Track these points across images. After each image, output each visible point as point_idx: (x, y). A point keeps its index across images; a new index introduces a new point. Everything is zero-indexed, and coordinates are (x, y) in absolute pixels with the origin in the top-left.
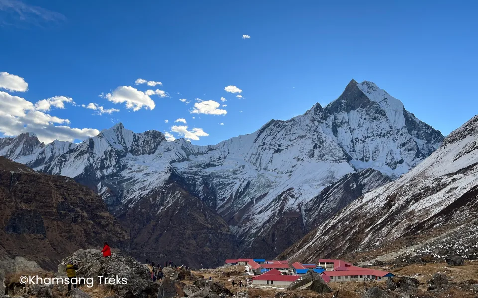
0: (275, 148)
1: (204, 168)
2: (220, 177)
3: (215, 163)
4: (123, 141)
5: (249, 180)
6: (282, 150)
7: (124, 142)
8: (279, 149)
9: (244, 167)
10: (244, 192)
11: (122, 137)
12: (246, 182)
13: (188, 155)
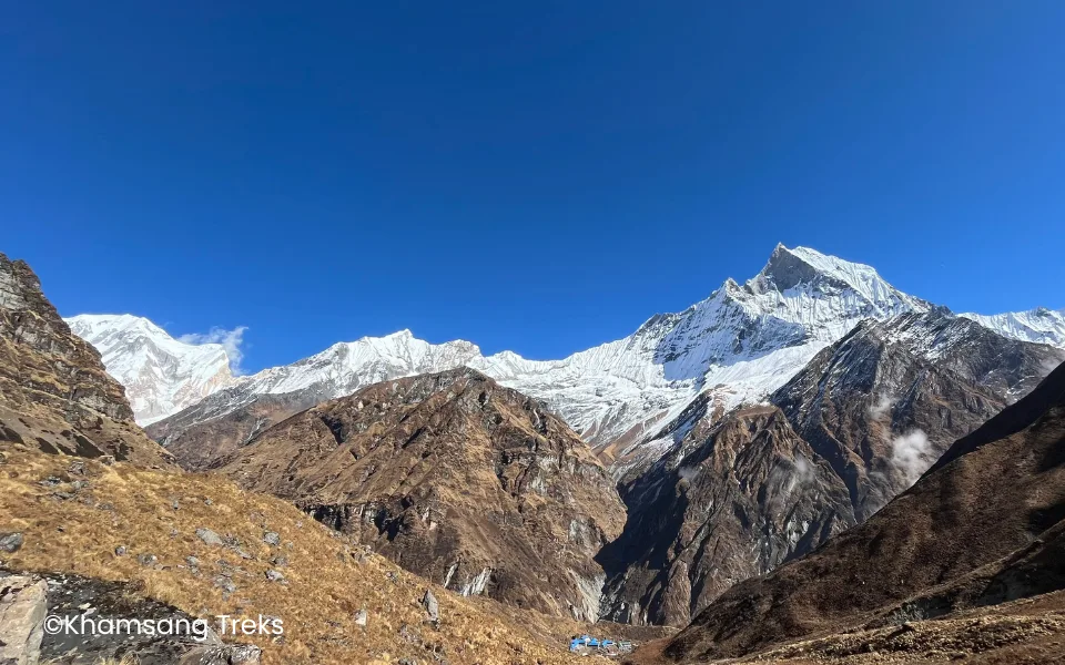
0: (666, 353)
1: (543, 389)
2: (572, 400)
3: (565, 384)
4: (407, 354)
5: (626, 401)
6: (679, 355)
7: (409, 357)
8: (672, 354)
9: (614, 384)
10: (618, 419)
11: (407, 349)
12: (619, 405)
13: (516, 374)
